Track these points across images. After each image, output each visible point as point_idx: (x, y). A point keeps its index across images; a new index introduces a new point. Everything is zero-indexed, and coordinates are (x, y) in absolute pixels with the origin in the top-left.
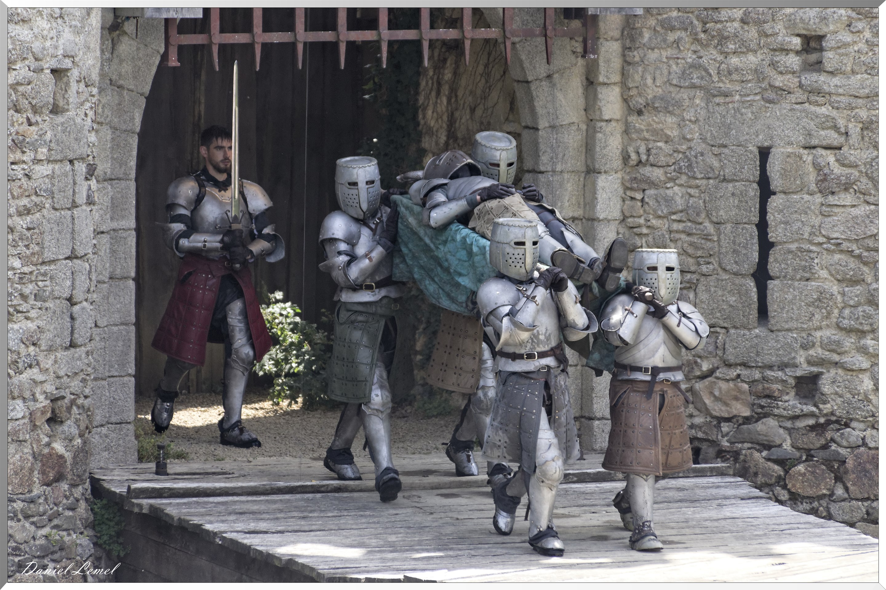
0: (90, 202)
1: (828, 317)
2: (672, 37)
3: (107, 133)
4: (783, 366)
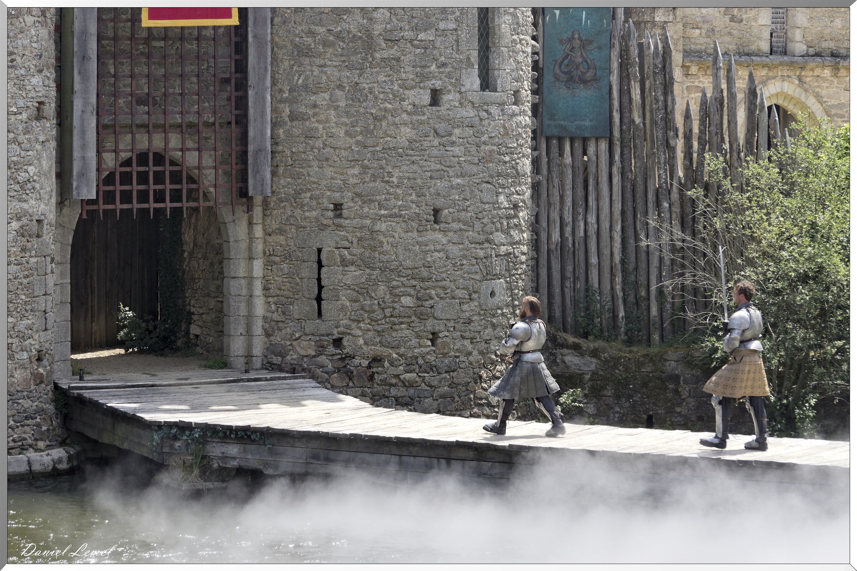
0: (52, 272)
1: (345, 315)
2: (282, 205)
3: (59, 245)
4: (328, 335)
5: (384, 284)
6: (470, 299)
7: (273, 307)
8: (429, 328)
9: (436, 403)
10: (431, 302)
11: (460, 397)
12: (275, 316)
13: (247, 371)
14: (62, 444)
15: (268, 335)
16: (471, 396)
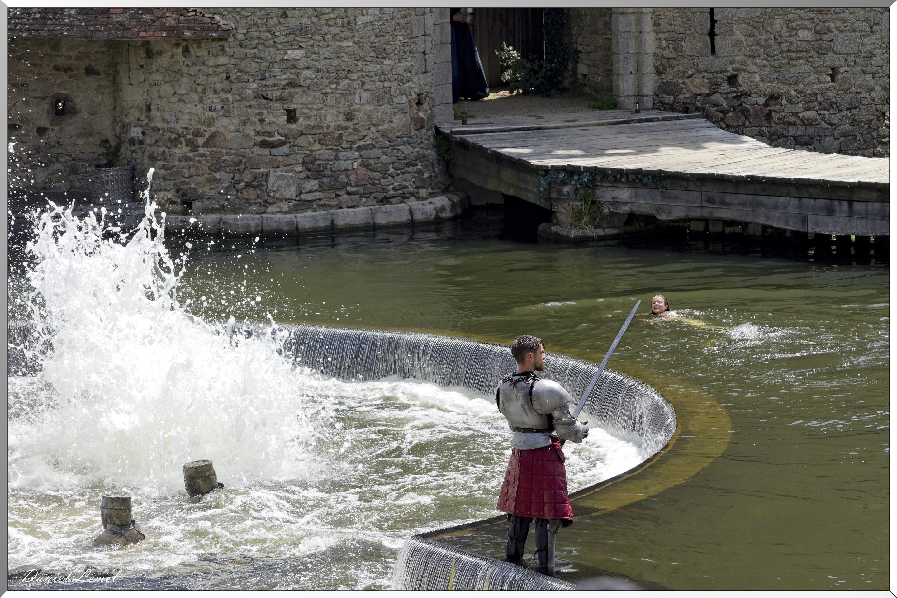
1: (740, 50)
4: (722, 72)
5: (781, 17)
6: (871, 32)
7: (664, 43)
8: (829, 63)
9: (837, 142)
10: (830, 35)
11: (862, 135)
12: (667, 53)
13: (637, 112)
14: (445, 191)
15: (659, 72)
16: (874, 134)
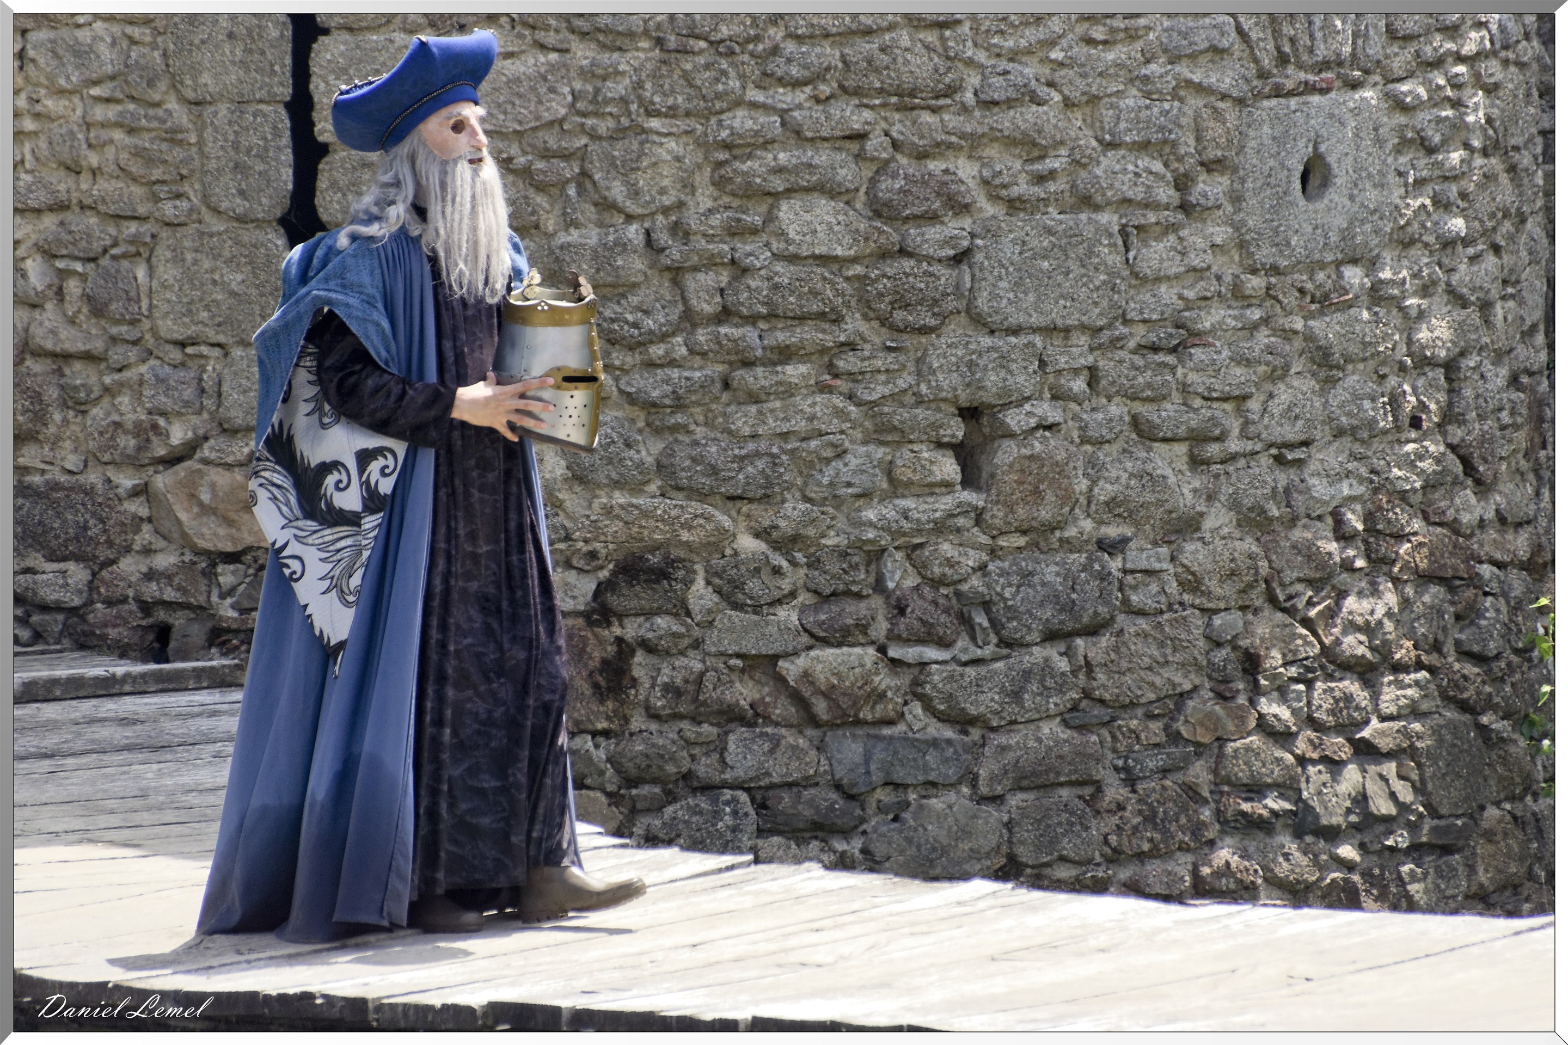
5: (682, 124)
6: (1185, 207)
7: (36, 272)
8: (948, 382)
9: (994, 815)
10: (956, 228)
11: (1131, 781)
16: (1199, 772)
